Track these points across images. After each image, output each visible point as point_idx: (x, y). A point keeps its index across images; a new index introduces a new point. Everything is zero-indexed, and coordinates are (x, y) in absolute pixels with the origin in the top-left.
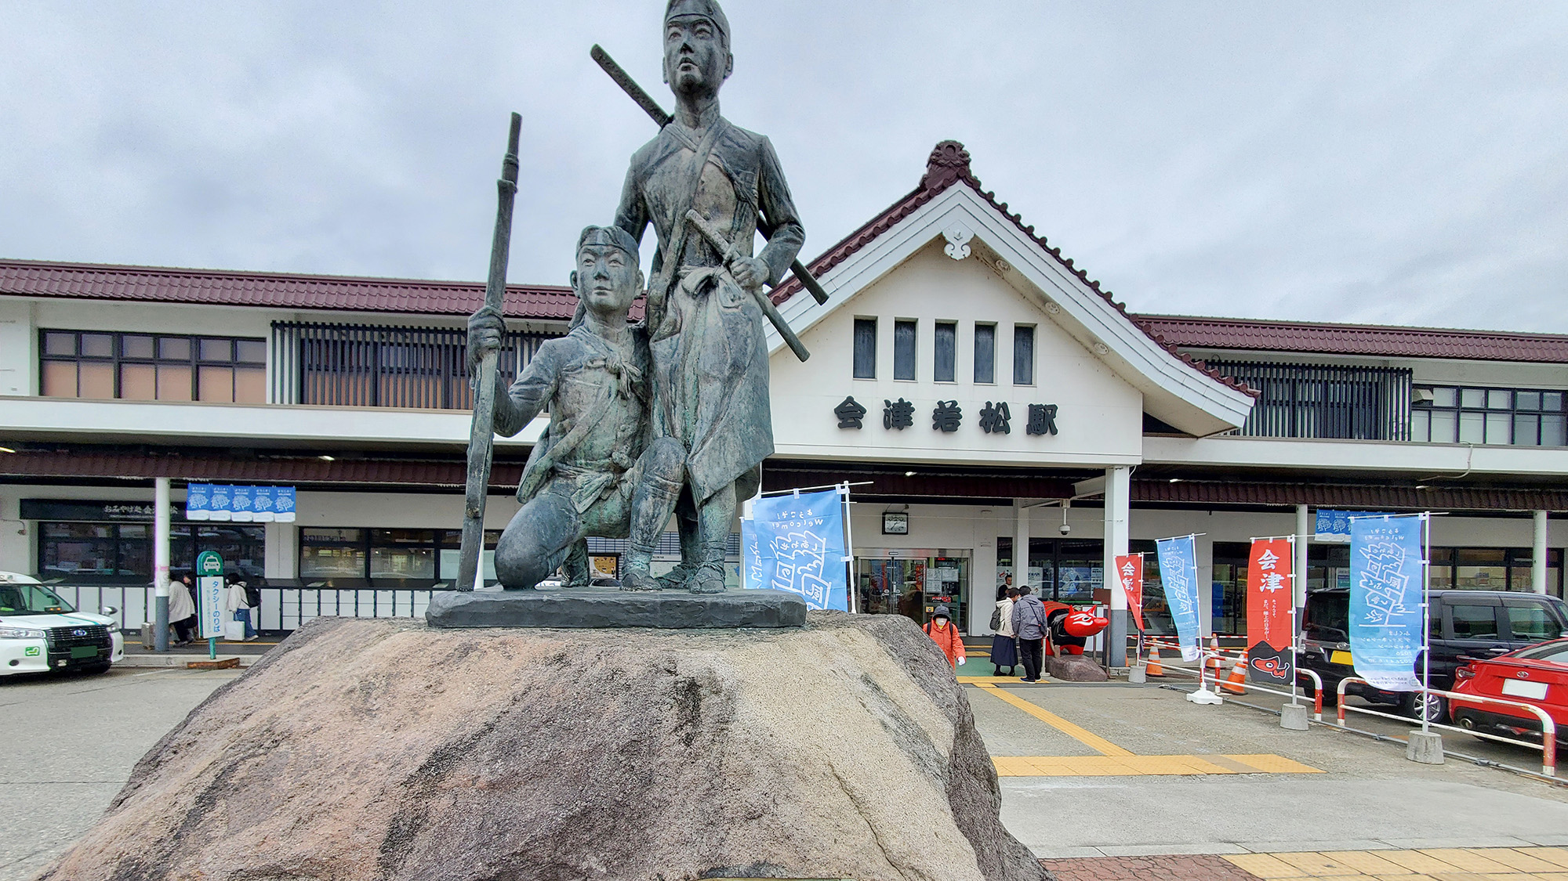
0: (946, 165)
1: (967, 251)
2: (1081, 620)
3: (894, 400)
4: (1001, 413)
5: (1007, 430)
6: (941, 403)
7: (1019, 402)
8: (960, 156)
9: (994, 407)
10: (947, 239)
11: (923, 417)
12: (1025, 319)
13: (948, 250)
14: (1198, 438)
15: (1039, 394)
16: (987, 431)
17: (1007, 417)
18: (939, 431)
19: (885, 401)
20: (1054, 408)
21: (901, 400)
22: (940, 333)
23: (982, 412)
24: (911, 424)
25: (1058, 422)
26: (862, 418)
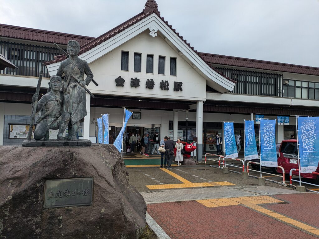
0: (150, 7)
1: (156, 35)
2: (189, 147)
3: (134, 78)
4: (166, 84)
5: (168, 89)
6: (148, 80)
7: (172, 80)
8: (155, 5)
9: (164, 82)
10: (150, 30)
11: (143, 84)
12: (173, 56)
13: (150, 34)
14: (222, 93)
15: (178, 78)
16: (162, 89)
17: (168, 85)
18: (148, 89)
19: (131, 78)
20: (181, 83)
21: (136, 78)
22: (148, 58)
23: (161, 83)
24: (139, 86)
25: (183, 87)
26: (124, 83)
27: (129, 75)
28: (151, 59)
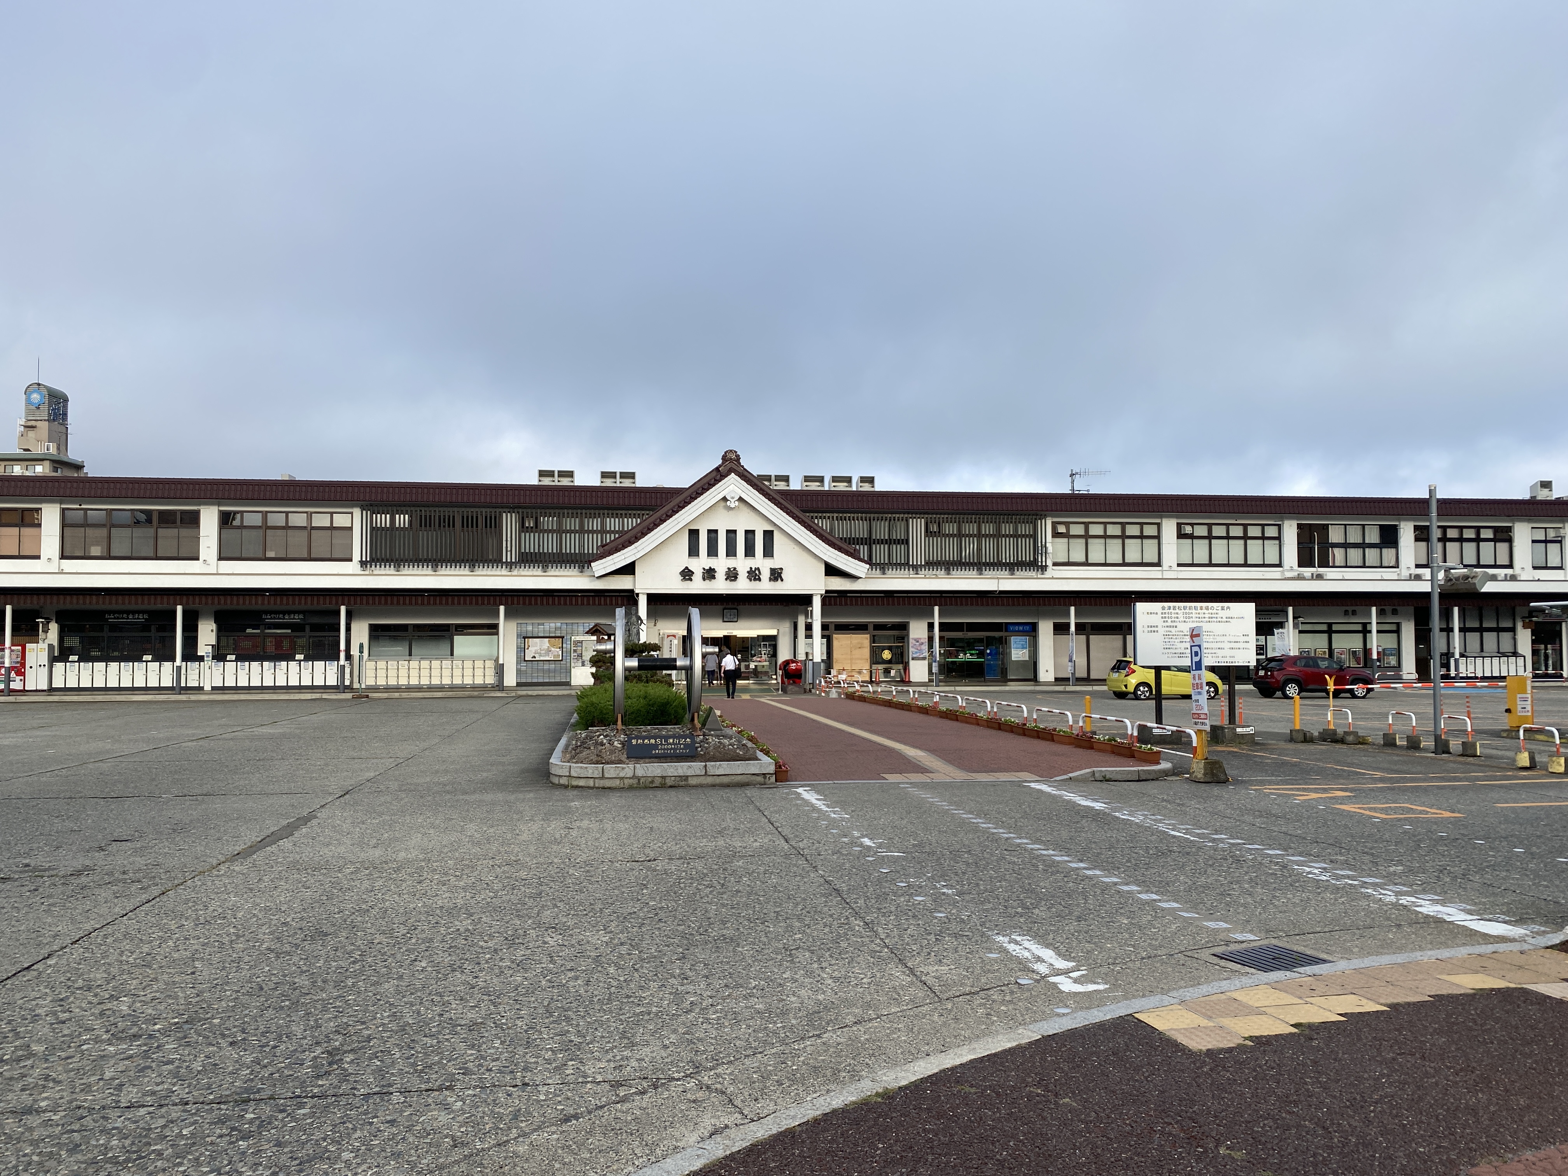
0: (729, 462)
1: (737, 503)
3: (707, 568)
4: (757, 572)
5: (760, 580)
6: (729, 569)
7: (765, 565)
8: (735, 456)
10: (728, 498)
11: (721, 574)
12: (768, 529)
13: (728, 503)
20: (781, 569)
22: (729, 535)
23: (748, 571)
24: (715, 578)
25: (784, 575)
26: (692, 575)
27: (698, 565)
28: (733, 535)
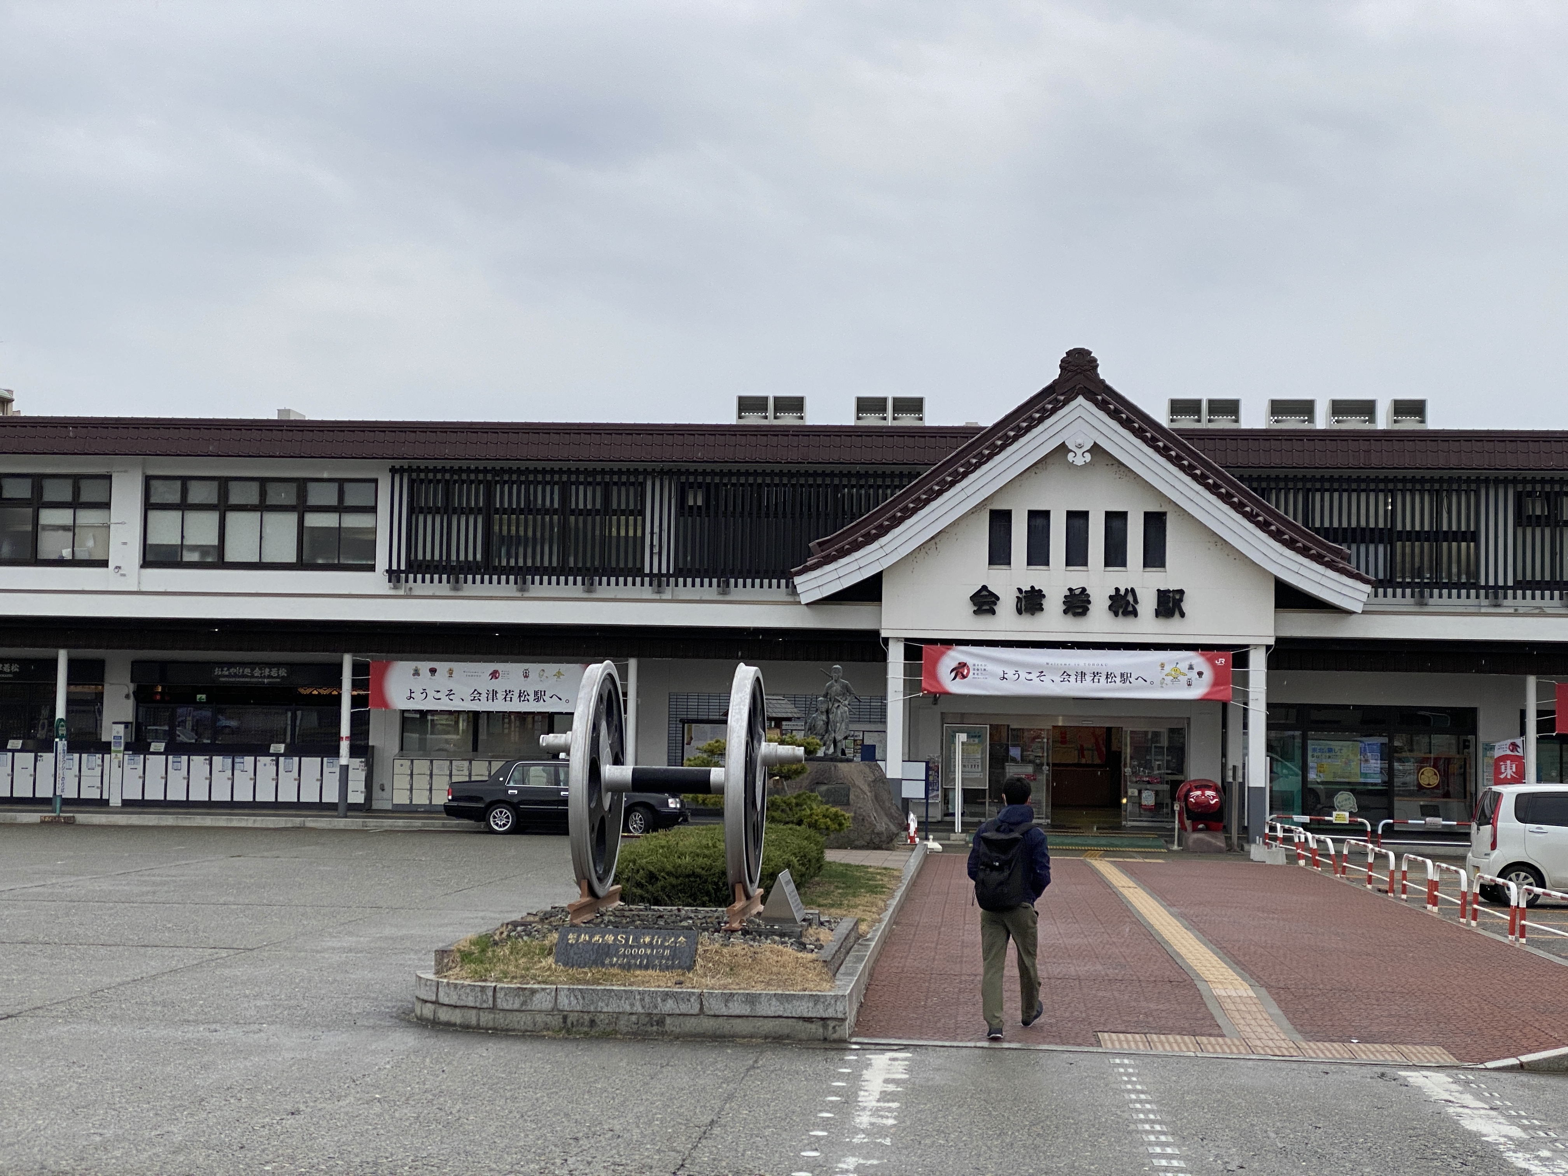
0: (1074, 371)
1: (1088, 457)
3: (1026, 588)
4: (1130, 598)
5: (1135, 613)
6: (1070, 590)
7: (1148, 588)
8: (1087, 360)
9: (1122, 592)
10: (1070, 447)
11: (1054, 603)
12: (1154, 509)
13: (1070, 457)
15: (1170, 578)
16: (1116, 614)
17: (1136, 601)
18: (1070, 615)
19: (1018, 589)
20: (1181, 592)
21: (1032, 587)
22: (1073, 522)
23: (1111, 597)
24: (1042, 610)
25: (1186, 606)
26: (996, 604)
27: (1008, 582)
28: (1082, 521)
